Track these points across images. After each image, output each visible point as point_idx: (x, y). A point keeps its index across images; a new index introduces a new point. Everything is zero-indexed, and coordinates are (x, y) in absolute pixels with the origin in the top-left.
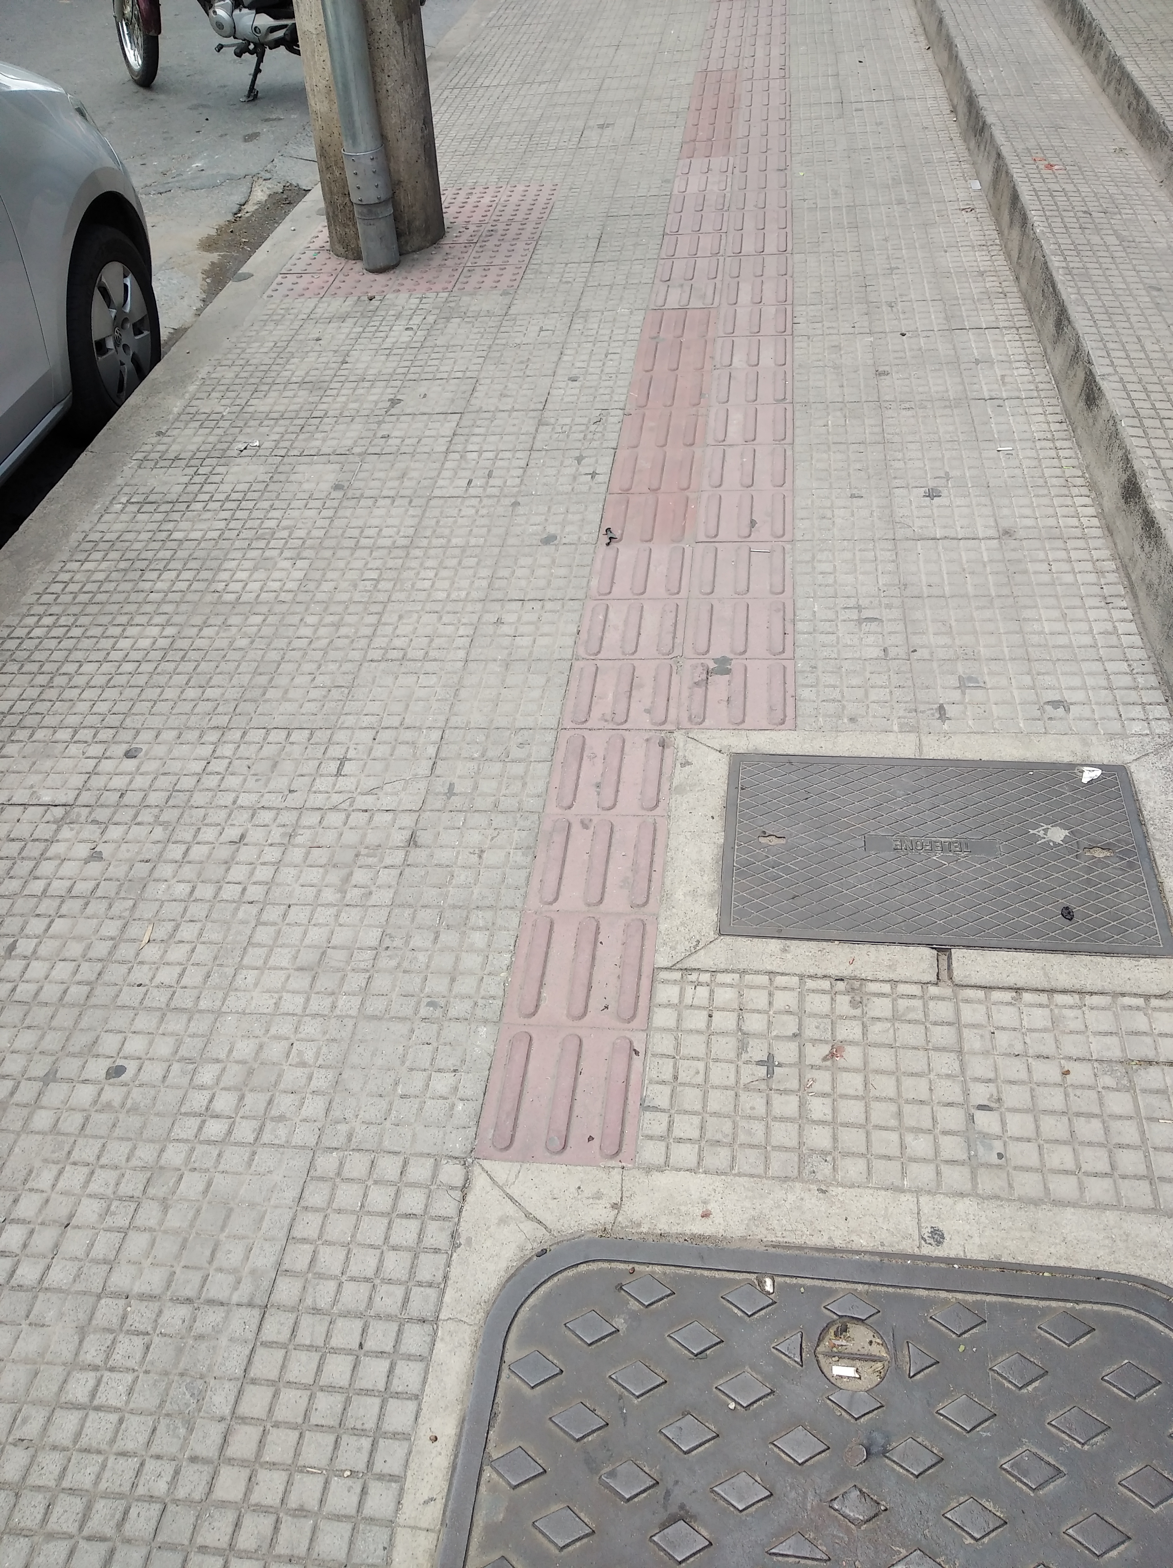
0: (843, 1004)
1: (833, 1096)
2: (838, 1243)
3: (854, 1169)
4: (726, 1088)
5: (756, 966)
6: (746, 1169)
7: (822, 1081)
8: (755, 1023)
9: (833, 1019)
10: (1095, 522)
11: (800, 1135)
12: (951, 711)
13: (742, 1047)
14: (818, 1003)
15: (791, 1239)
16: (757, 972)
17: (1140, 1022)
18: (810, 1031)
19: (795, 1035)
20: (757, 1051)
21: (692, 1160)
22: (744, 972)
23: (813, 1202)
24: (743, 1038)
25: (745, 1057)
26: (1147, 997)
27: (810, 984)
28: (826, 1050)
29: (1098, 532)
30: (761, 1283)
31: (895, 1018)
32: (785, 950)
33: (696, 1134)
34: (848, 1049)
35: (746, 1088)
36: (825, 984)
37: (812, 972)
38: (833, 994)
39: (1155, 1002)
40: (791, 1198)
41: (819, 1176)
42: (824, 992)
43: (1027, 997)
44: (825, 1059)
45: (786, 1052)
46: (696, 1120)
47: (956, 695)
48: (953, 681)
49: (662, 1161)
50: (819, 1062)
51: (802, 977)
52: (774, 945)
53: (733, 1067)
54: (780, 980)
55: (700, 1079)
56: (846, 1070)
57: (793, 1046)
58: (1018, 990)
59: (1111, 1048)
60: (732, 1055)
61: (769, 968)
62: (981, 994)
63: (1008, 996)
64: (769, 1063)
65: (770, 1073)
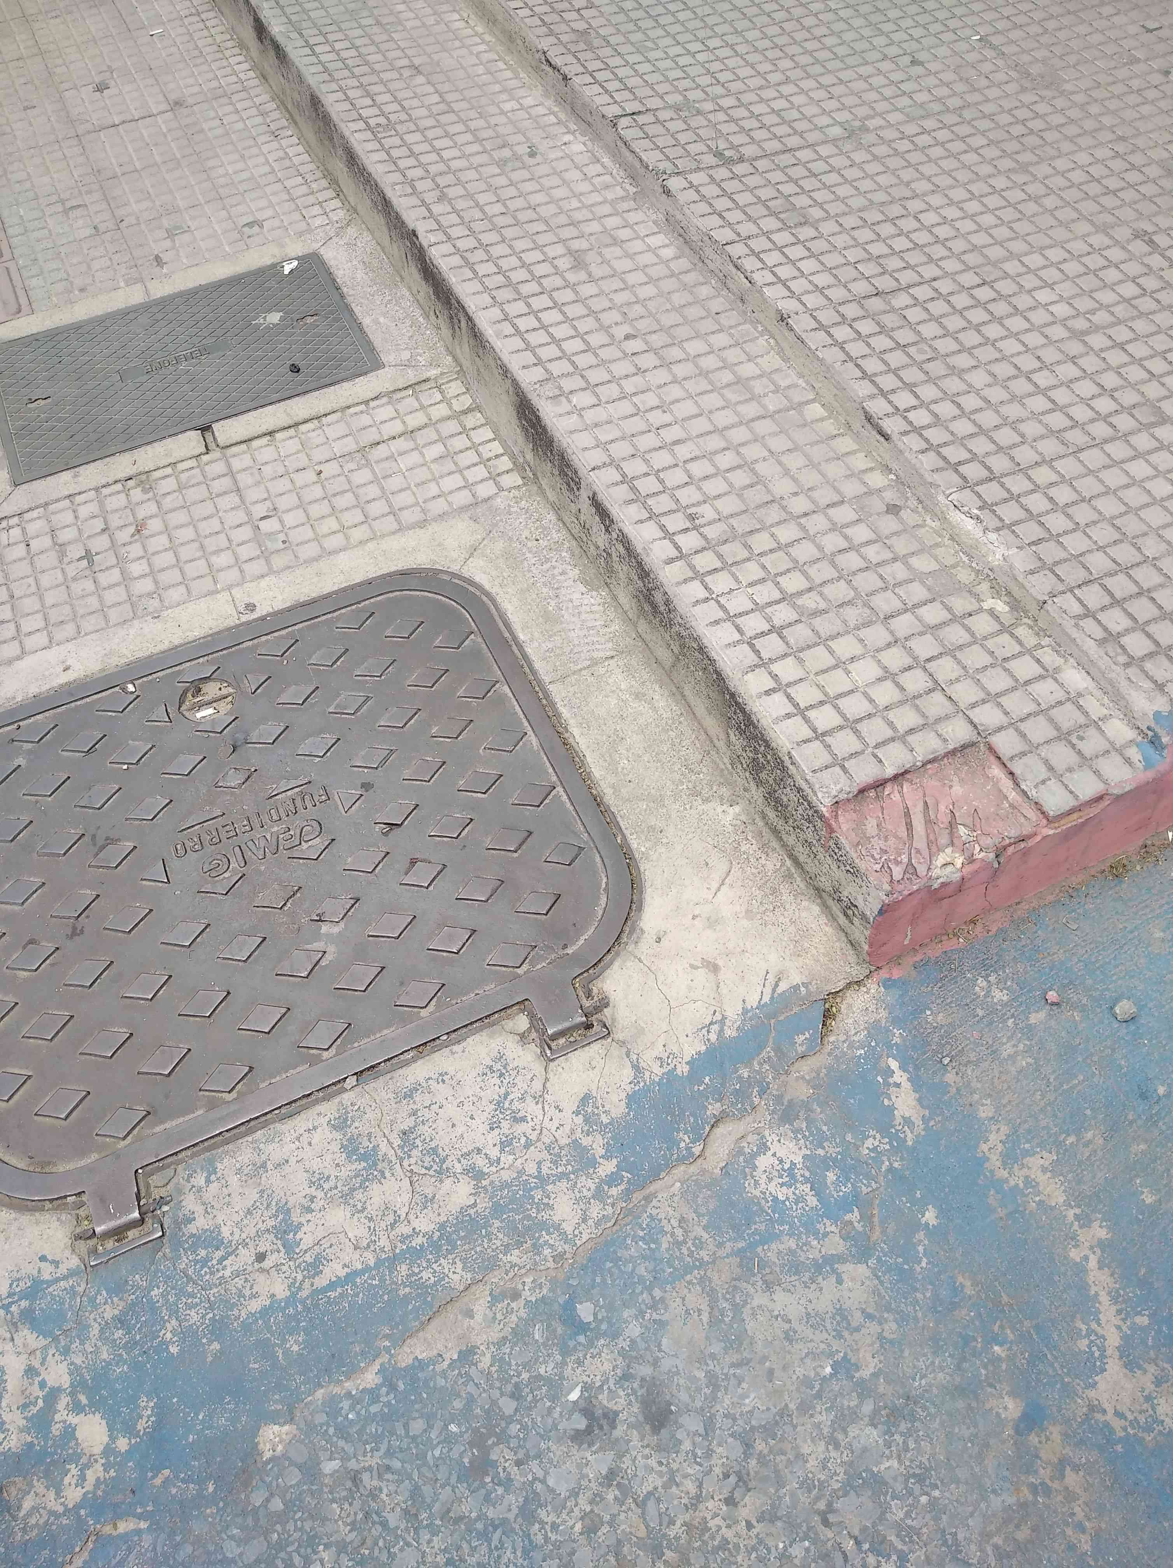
0: (137, 494)
1: (147, 556)
2: (176, 643)
3: (176, 594)
4: (57, 586)
5: (54, 496)
6: (91, 628)
7: (136, 550)
8: (66, 535)
9: (131, 507)
10: (251, 74)
11: (128, 591)
12: (165, 257)
13: (62, 554)
14: (117, 502)
15: (140, 655)
16: (58, 500)
17: (365, 420)
18: (115, 521)
19: (104, 530)
20: (75, 551)
21: (45, 641)
22: (47, 504)
23: (151, 628)
24: (61, 548)
25: (66, 560)
26: (366, 403)
27: (105, 491)
28: (132, 529)
29: (256, 82)
30: (124, 690)
31: (181, 488)
32: (76, 476)
33: (42, 624)
34: (149, 522)
35: (74, 579)
36: (119, 487)
37: (104, 482)
38: (127, 492)
39: (372, 404)
40: (132, 631)
41: (151, 610)
42: (118, 492)
43: (279, 436)
44: (133, 535)
45: (100, 543)
46: (39, 616)
47: (168, 243)
48: (162, 234)
49: (19, 652)
50: (128, 539)
51: (97, 489)
52: (66, 476)
53: (59, 571)
54: (79, 499)
55: (33, 589)
56: (152, 536)
57: (105, 537)
58: (271, 433)
59: (349, 444)
60: (56, 563)
61: (67, 493)
62: (244, 447)
63: (265, 440)
64: (88, 556)
65: (91, 562)
